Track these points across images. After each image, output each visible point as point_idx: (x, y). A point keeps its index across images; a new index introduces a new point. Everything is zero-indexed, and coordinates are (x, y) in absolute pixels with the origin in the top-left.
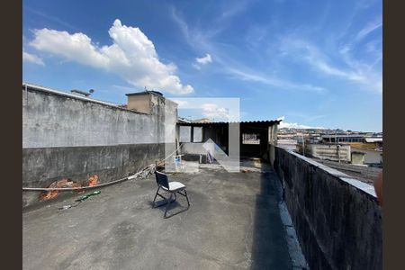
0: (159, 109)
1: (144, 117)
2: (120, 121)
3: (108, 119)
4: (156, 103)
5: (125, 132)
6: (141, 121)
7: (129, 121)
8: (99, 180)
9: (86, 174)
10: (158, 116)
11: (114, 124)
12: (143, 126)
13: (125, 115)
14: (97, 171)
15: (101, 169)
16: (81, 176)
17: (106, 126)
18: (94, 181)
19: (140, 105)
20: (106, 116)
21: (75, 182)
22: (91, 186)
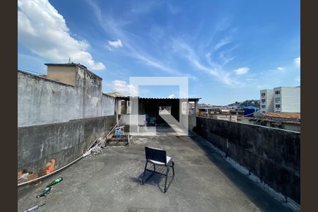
0: (85, 82)
1: (70, 89)
2: (43, 93)
3: (29, 89)
4: (82, 76)
5: (49, 103)
6: (67, 93)
7: (53, 92)
8: (56, 164)
9: (43, 159)
10: (84, 89)
11: (36, 95)
12: (68, 98)
13: (49, 86)
14: (55, 155)
15: (59, 150)
16: (37, 163)
17: (28, 98)
18: (51, 167)
19: (64, 76)
20: (27, 86)
21: (31, 173)
22: (48, 173)
